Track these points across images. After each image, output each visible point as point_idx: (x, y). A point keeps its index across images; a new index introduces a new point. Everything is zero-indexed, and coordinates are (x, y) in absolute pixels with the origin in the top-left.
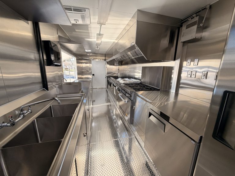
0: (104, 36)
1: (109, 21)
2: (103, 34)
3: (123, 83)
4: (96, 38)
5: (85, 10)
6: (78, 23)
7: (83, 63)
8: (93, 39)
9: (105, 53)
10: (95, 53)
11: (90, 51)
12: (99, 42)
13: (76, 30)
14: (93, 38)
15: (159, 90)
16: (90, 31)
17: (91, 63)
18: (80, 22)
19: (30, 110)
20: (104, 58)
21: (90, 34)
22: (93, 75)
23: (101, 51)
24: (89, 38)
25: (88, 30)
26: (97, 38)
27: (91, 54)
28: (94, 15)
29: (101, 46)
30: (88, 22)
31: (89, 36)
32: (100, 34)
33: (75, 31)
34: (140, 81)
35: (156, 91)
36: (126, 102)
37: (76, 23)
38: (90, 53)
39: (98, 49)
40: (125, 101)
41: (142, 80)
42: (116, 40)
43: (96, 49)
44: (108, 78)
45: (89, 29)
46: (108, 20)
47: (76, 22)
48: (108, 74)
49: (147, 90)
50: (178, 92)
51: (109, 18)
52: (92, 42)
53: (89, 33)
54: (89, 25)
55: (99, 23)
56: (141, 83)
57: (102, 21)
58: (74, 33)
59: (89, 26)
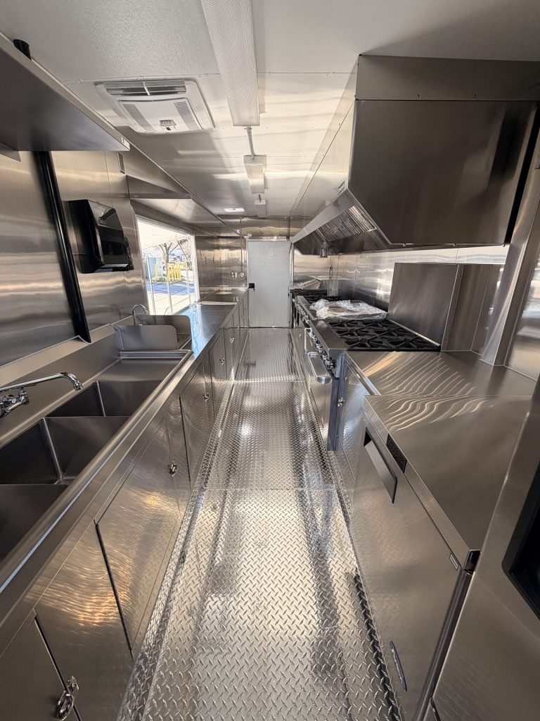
0: (268, 161)
1: (270, 111)
2: (265, 156)
3: (324, 318)
4: (245, 170)
5: (184, 86)
6: (173, 130)
7: (224, 247)
8: (238, 174)
9: (288, 214)
10: (256, 217)
11: (240, 210)
12: (257, 181)
13: (181, 152)
14: (236, 169)
15: (438, 349)
16: (221, 152)
17: (245, 248)
18: (180, 127)
19: (23, 398)
20: (284, 230)
21: (225, 160)
22: (252, 286)
23: (272, 210)
24: (227, 172)
25: (213, 148)
26: (250, 172)
27: (245, 220)
28: (217, 97)
29: (268, 194)
30: (205, 125)
31: (224, 166)
32: (253, 158)
33: (178, 154)
34: (387, 311)
35: (427, 353)
36: (323, 382)
37: (169, 131)
38: (243, 217)
39: (263, 202)
40: (319, 380)
41: (393, 311)
42: (311, 169)
43: (257, 203)
44: (293, 297)
45: (216, 143)
46: (267, 108)
47: (168, 129)
48: (295, 282)
49: (394, 347)
50: (507, 364)
51: (269, 99)
52: (237, 182)
53: (219, 156)
54: (211, 129)
55: (236, 122)
56: (386, 321)
57: (246, 115)
58: (176, 160)
59: (214, 135)
